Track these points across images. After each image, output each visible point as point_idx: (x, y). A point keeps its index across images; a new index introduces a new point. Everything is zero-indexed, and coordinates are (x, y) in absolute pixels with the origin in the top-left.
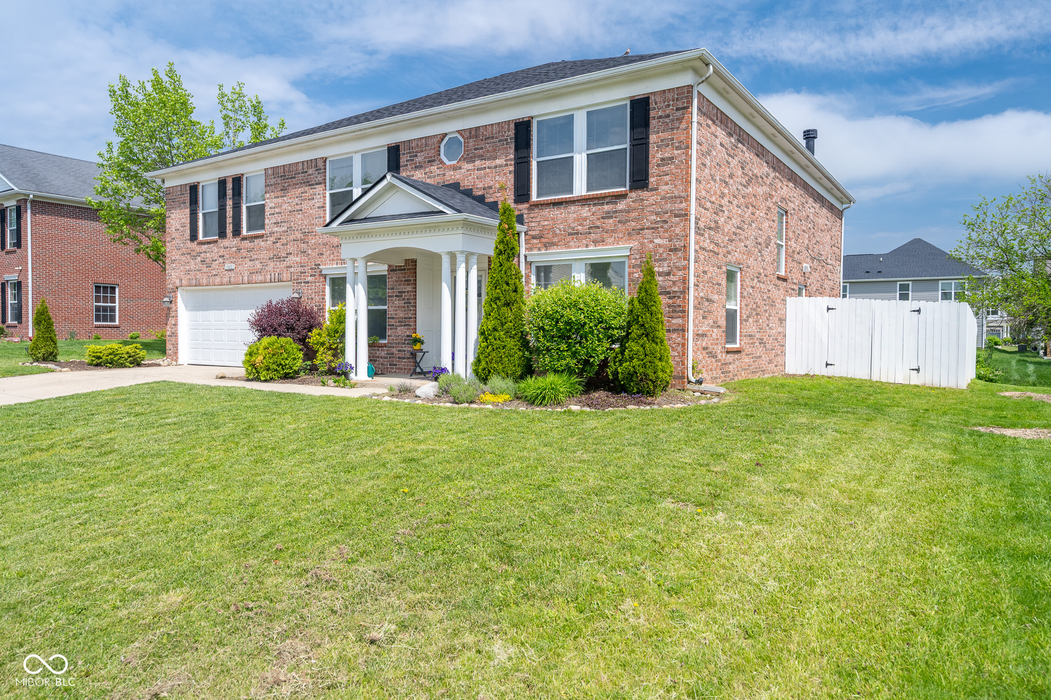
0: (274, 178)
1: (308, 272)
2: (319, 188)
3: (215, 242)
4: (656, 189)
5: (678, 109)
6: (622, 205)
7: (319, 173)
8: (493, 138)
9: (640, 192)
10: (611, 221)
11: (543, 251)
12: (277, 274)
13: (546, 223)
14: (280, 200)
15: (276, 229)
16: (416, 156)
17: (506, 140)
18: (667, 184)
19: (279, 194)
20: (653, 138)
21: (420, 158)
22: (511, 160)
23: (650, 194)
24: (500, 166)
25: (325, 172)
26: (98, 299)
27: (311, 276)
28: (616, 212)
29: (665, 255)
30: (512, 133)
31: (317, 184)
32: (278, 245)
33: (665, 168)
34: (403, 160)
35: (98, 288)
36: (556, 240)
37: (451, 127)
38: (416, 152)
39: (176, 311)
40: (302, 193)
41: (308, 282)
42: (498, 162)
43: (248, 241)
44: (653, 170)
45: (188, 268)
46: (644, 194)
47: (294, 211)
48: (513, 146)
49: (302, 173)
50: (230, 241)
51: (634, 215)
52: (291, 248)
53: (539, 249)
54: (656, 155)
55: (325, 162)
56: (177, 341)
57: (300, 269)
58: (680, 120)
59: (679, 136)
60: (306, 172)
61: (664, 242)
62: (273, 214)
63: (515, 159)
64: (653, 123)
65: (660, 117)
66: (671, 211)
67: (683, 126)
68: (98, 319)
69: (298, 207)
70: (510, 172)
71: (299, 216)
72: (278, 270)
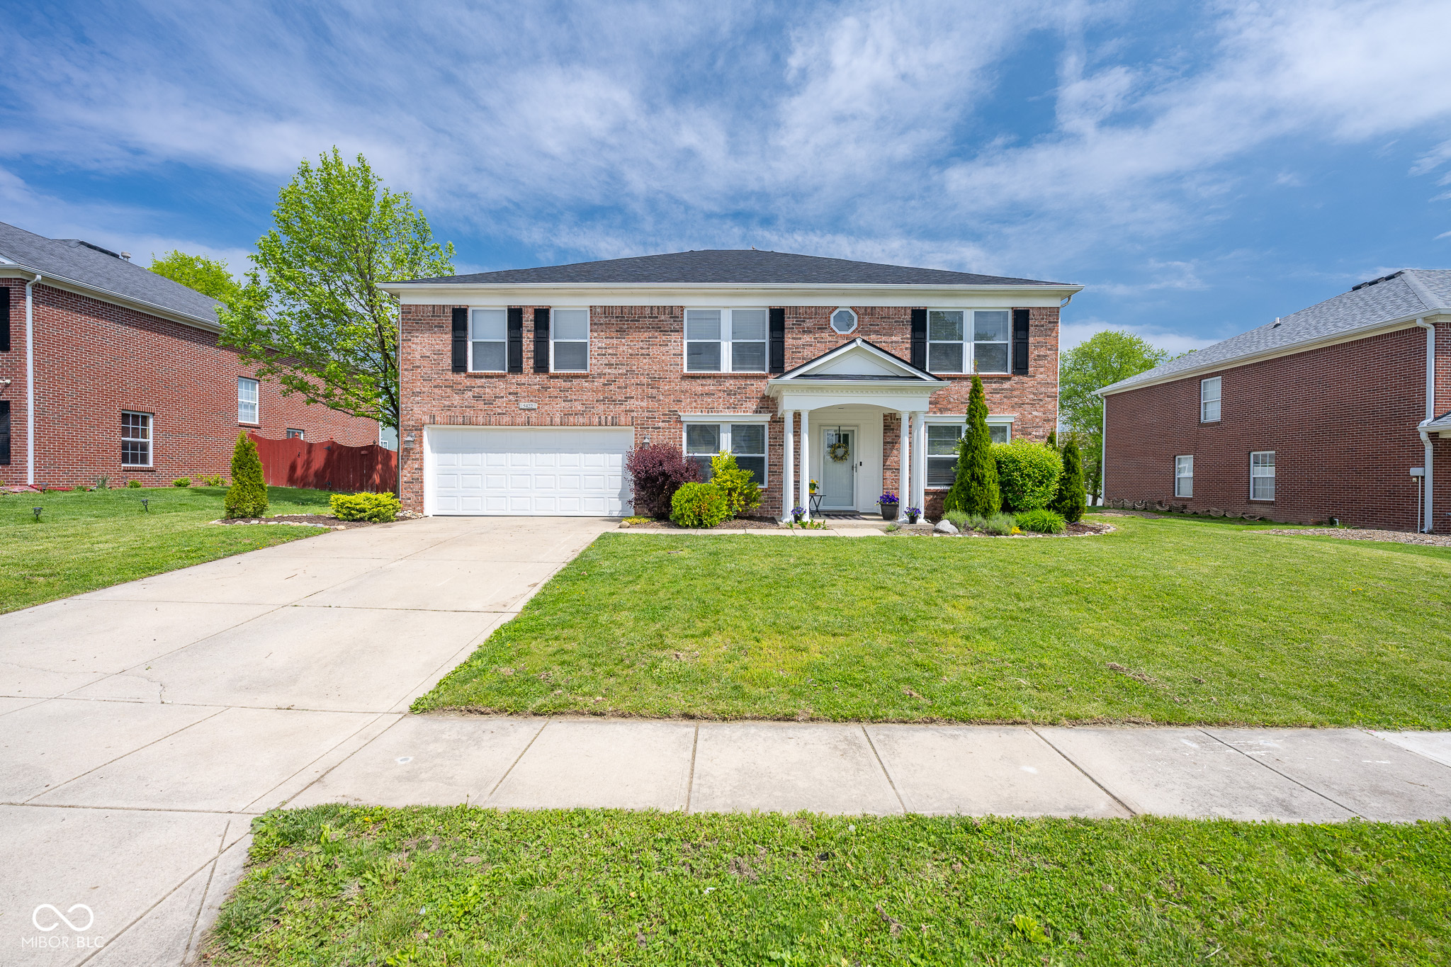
0: (606, 317)
1: (659, 418)
2: (674, 336)
3: (503, 376)
4: (1034, 376)
5: (1049, 322)
6: (1007, 385)
7: (674, 321)
8: (889, 318)
9: (1021, 377)
10: (998, 396)
11: (938, 415)
12: (610, 418)
13: (941, 392)
14: (615, 341)
15: (610, 371)
16: (804, 321)
17: (903, 322)
18: (1041, 373)
19: (613, 335)
20: (1031, 340)
21: (808, 324)
22: (907, 338)
23: (1029, 379)
24: (896, 342)
25: (683, 321)
26: (125, 432)
27: (663, 422)
28: (1003, 389)
29: (1040, 424)
30: (908, 317)
31: (671, 331)
32: (612, 387)
33: (1041, 362)
34: (788, 323)
35: (125, 417)
36: (950, 406)
37: (844, 303)
38: (804, 318)
39: (422, 453)
40: (649, 338)
41: (659, 428)
42: (894, 338)
43: (560, 380)
44: (1031, 363)
45: (447, 403)
46: (1025, 379)
47: (638, 355)
48: (909, 328)
49: (649, 317)
50: (528, 376)
51: (1016, 393)
52: (631, 391)
53: (935, 413)
54: (1033, 353)
55: (682, 311)
56: (422, 488)
57: (646, 414)
58: (1052, 330)
59: (1051, 341)
60: (657, 317)
61: (1041, 414)
62: (605, 355)
63: (911, 338)
64: (1031, 329)
65: (1037, 326)
66: (1045, 393)
67: (1054, 334)
68: (125, 460)
69: (644, 352)
70: (906, 349)
71: (645, 361)
72: (612, 414)
